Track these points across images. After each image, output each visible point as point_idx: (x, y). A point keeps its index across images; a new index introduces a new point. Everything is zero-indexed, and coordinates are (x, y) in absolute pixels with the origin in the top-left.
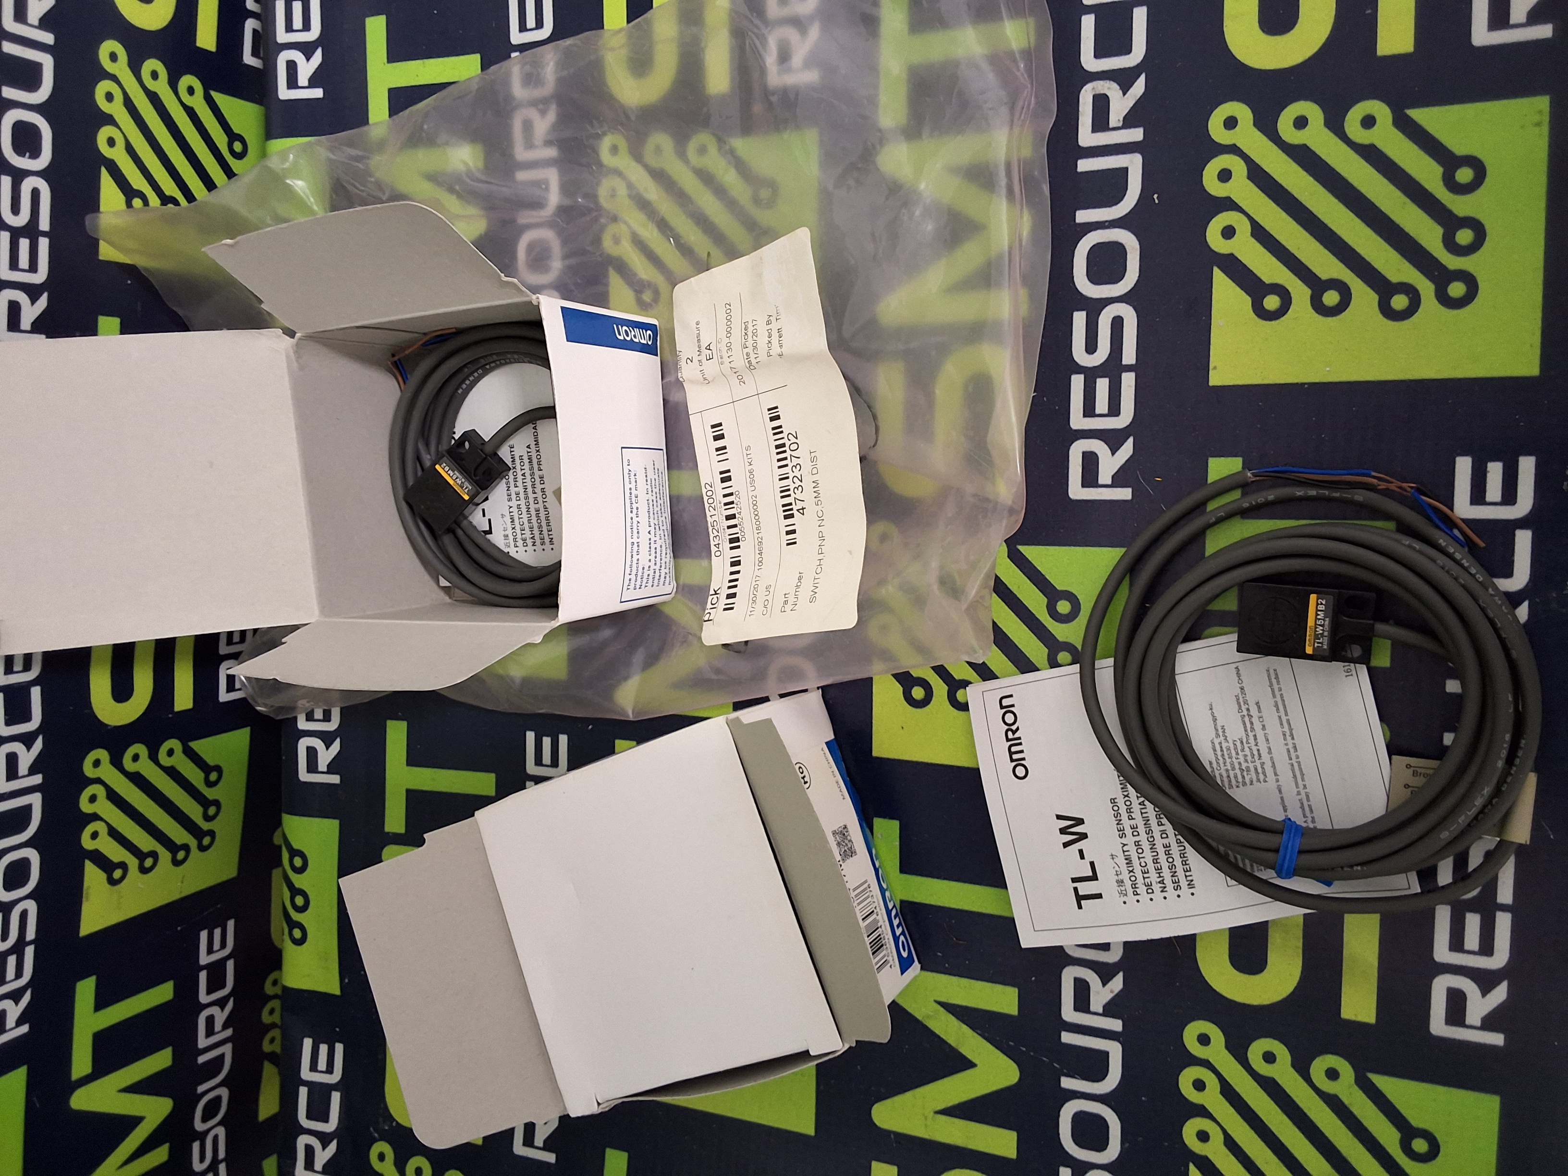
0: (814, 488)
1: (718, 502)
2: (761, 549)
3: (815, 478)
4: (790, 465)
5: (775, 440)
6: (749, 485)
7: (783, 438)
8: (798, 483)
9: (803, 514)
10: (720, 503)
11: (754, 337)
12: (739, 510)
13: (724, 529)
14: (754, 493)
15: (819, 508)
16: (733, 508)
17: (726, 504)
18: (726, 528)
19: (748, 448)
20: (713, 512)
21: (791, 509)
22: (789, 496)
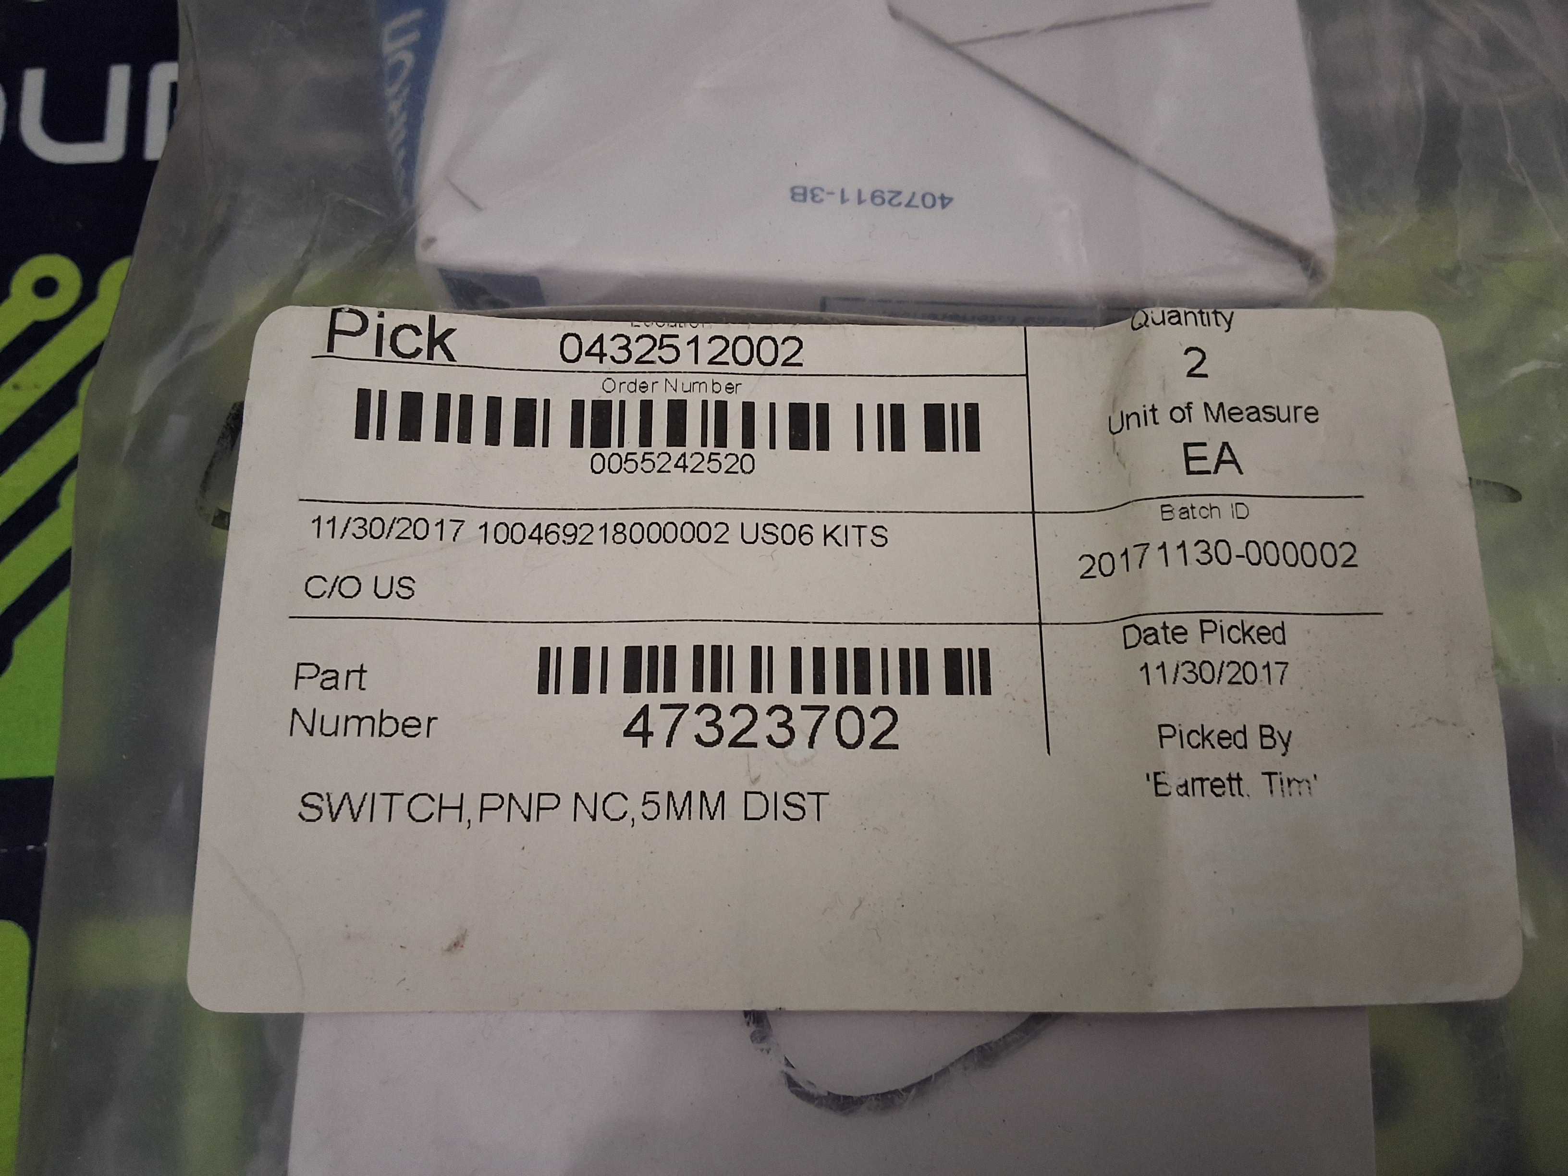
0: (703, 794)
1: (734, 380)
2: (552, 538)
3: (734, 803)
4: (794, 702)
5: (884, 652)
6: (763, 518)
7: (885, 691)
8: (732, 726)
9: (628, 733)
10: (730, 388)
11: (1234, 668)
12: (691, 463)
13: (644, 387)
14: (733, 535)
15: (634, 807)
16: (704, 444)
17: (721, 407)
18: (647, 396)
19: (879, 533)
20: (707, 351)
21: (652, 688)
22: (698, 686)
